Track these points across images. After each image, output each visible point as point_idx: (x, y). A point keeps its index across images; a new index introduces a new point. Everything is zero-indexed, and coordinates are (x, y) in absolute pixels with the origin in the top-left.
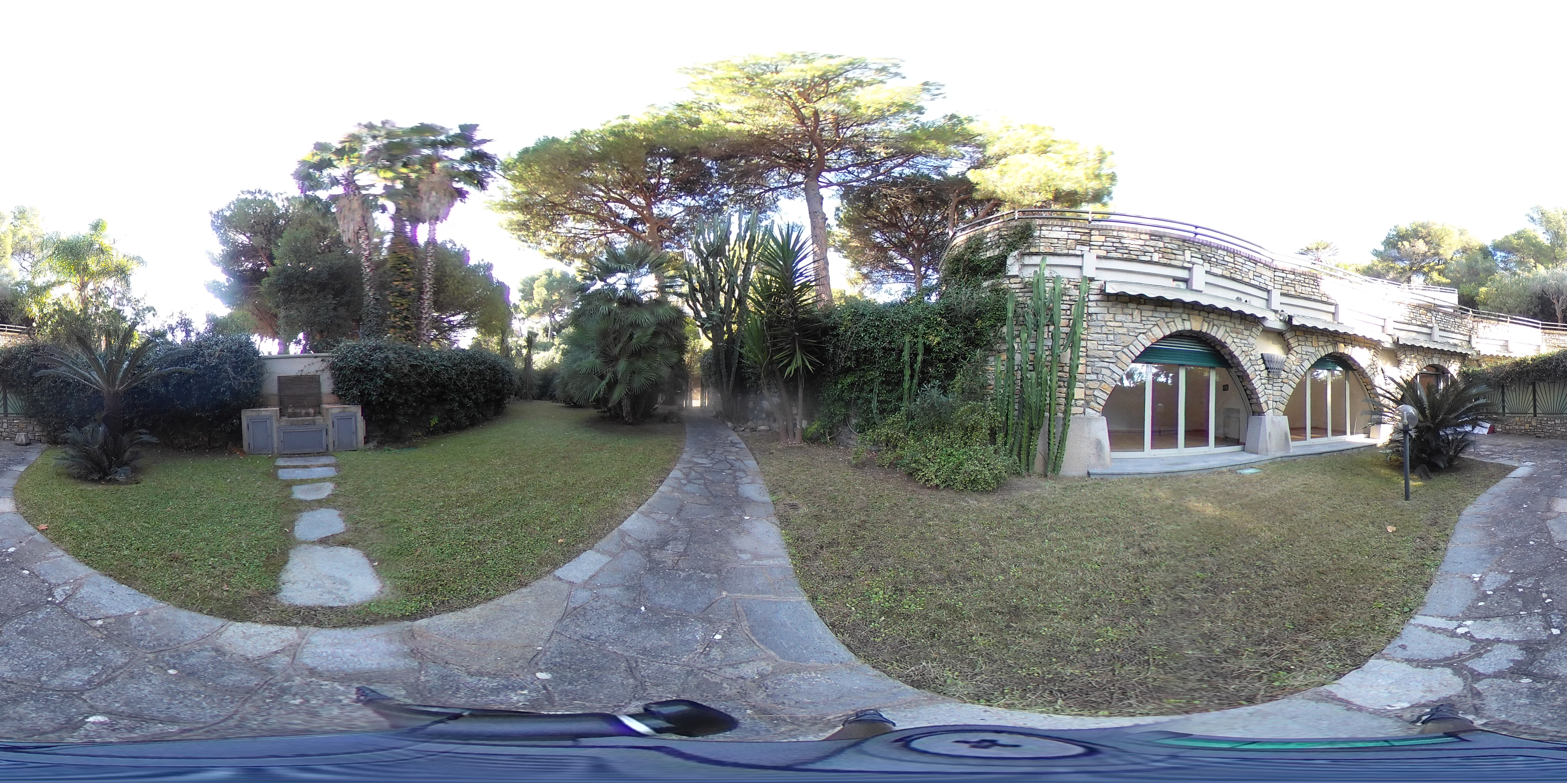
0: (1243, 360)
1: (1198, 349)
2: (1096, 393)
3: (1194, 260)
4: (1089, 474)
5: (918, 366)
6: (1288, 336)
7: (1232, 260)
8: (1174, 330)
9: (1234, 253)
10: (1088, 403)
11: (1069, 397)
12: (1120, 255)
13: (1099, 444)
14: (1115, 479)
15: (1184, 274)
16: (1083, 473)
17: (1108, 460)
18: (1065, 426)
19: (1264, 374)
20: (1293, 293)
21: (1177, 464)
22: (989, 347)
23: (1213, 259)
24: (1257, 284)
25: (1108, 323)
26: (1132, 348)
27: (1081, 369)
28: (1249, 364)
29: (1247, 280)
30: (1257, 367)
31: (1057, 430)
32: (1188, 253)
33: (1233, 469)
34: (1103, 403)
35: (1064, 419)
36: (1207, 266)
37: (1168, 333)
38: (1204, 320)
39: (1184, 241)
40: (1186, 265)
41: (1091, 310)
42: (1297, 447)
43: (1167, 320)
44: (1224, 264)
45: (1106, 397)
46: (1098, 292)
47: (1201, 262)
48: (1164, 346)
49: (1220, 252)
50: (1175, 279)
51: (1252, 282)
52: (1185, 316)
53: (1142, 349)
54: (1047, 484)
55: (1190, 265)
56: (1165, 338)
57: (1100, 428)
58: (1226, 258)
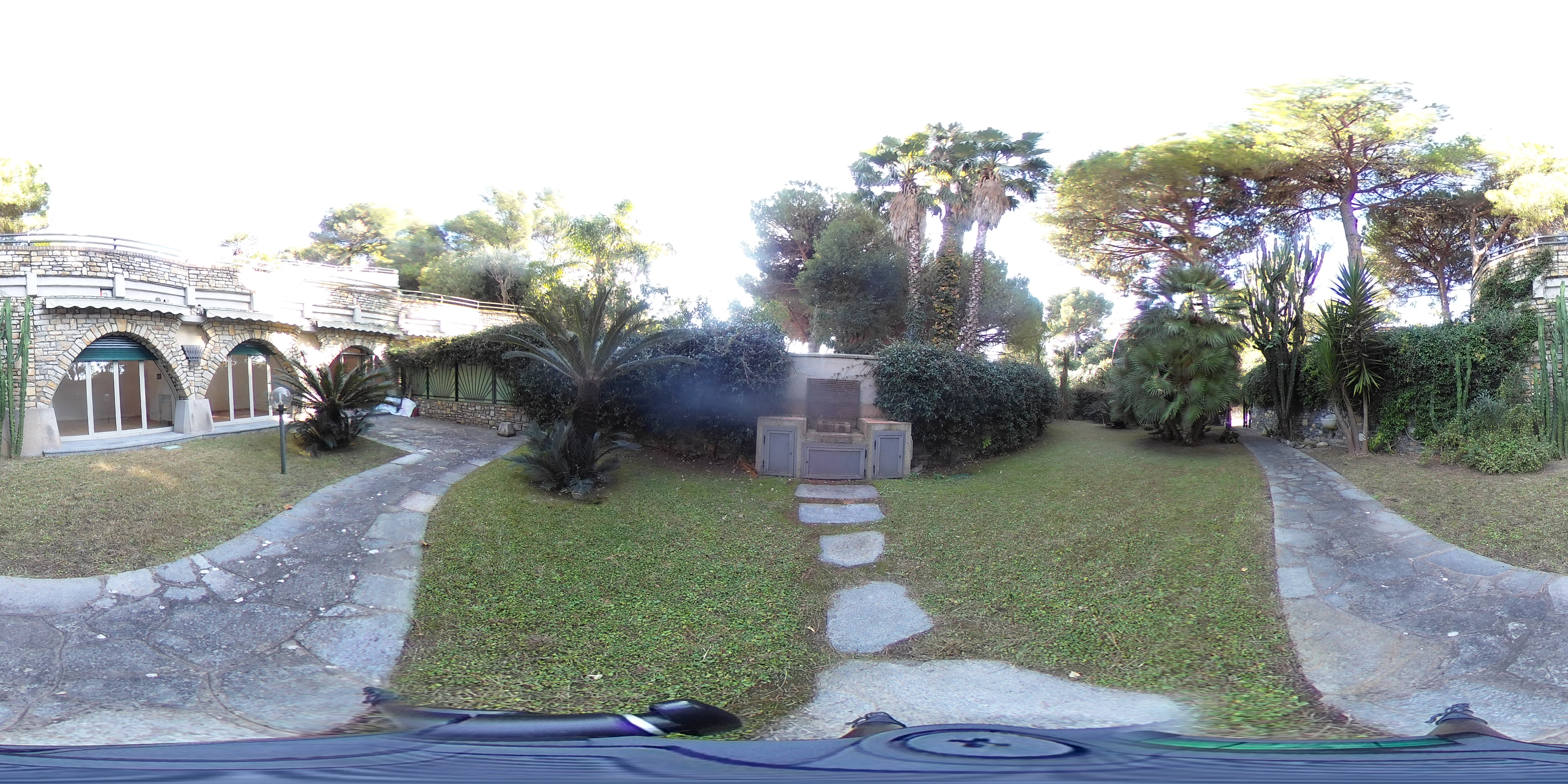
0: (166, 353)
1: (126, 346)
2: (44, 390)
3: (115, 270)
4: (44, 454)
5: (1467, 379)
6: (205, 327)
7: (147, 266)
8: (104, 333)
9: (149, 259)
10: (38, 398)
11: (23, 394)
12: (56, 273)
13: (49, 430)
14: (64, 456)
15: (108, 283)
16: (40, 453)
17: (58, 442)
18: (22, 417)
19: (186, 363)
20: (208, 288)
21: (115, 443)
22: (1524, 360)
23: (131, 267)
24: (173, 283)
25: (51, 333)
26: (70, 351)
27: (31, 372)
28: (171, 355)
29: (164, 282)
30: (178, 358)
31: (15, 420)
32: (110, 264)
33: (159, 446)
34: (51, 397)
35: (20, 411)
36: (126, 274)
37: (99, 336)
38: (128, 322)
39: (106, 254)
40: (110, 275)
41: (36, 323)
42: (219, 427)
43: (98, 325)
44: (142, 270)
45: (53, 392)
46: (41, 306)
47: (121, 271)
48: (99, 346)
49: (136, 259)
50: (102, 289)
51: (168, 283)
52: (112, 321)
53: (79, 351)
54: (12, 464)
55: (112, 275)
56: (97, 340)
57: (49, 417)
58: (143, 265)
